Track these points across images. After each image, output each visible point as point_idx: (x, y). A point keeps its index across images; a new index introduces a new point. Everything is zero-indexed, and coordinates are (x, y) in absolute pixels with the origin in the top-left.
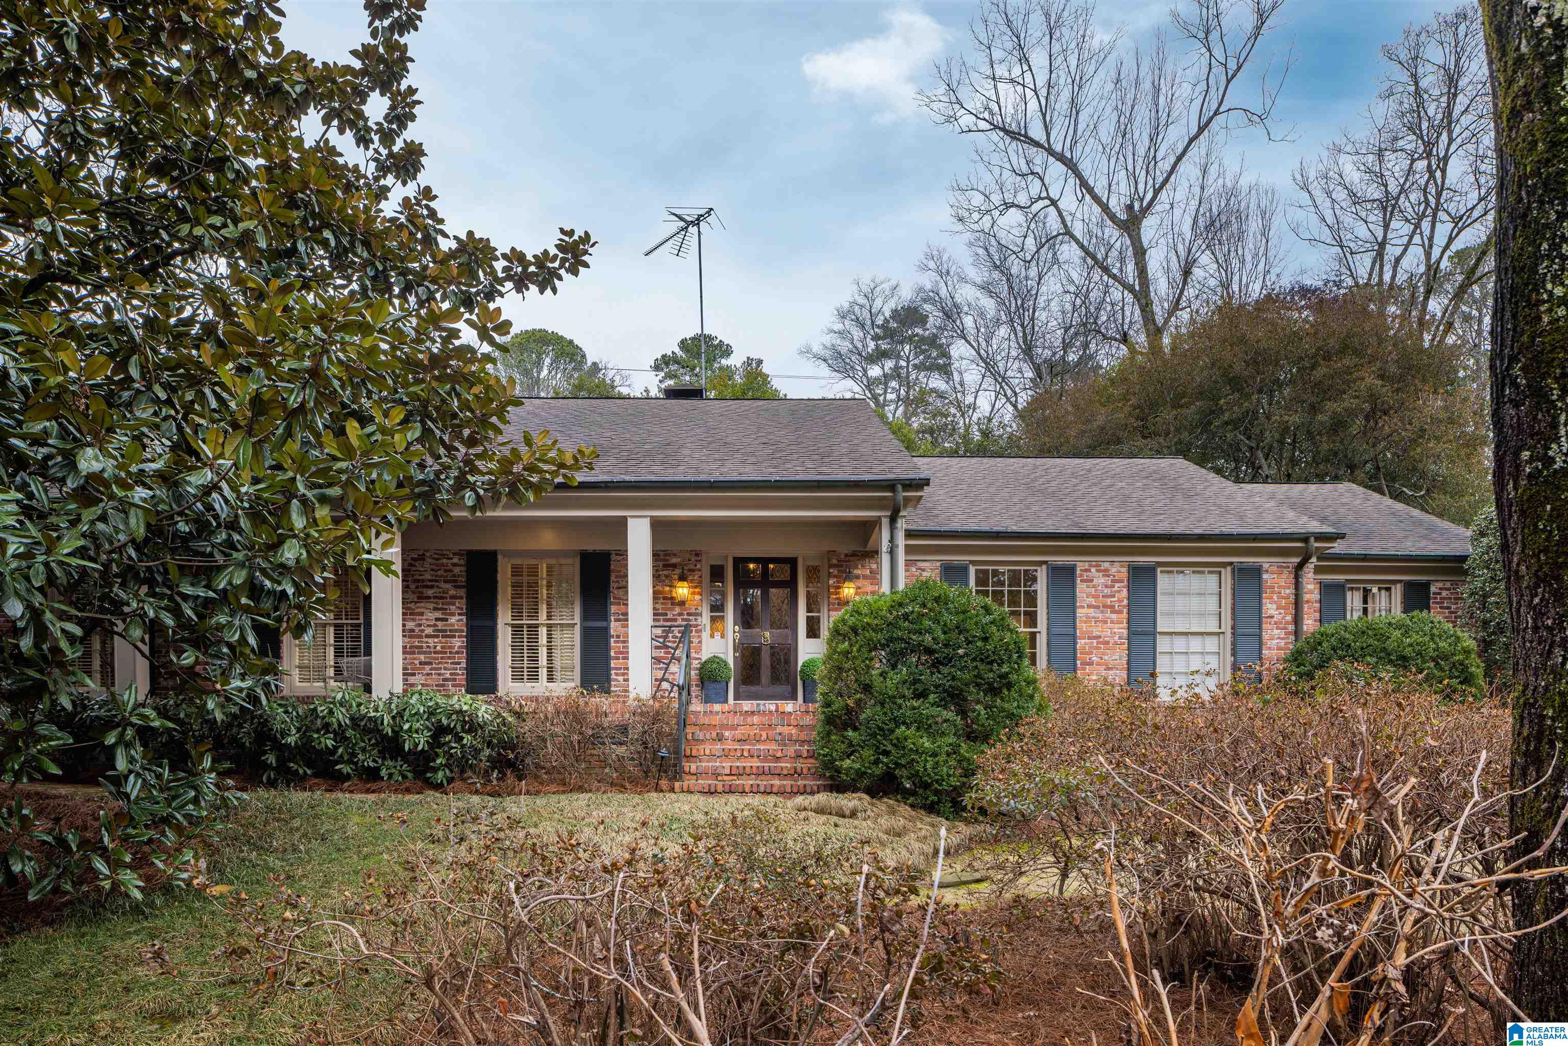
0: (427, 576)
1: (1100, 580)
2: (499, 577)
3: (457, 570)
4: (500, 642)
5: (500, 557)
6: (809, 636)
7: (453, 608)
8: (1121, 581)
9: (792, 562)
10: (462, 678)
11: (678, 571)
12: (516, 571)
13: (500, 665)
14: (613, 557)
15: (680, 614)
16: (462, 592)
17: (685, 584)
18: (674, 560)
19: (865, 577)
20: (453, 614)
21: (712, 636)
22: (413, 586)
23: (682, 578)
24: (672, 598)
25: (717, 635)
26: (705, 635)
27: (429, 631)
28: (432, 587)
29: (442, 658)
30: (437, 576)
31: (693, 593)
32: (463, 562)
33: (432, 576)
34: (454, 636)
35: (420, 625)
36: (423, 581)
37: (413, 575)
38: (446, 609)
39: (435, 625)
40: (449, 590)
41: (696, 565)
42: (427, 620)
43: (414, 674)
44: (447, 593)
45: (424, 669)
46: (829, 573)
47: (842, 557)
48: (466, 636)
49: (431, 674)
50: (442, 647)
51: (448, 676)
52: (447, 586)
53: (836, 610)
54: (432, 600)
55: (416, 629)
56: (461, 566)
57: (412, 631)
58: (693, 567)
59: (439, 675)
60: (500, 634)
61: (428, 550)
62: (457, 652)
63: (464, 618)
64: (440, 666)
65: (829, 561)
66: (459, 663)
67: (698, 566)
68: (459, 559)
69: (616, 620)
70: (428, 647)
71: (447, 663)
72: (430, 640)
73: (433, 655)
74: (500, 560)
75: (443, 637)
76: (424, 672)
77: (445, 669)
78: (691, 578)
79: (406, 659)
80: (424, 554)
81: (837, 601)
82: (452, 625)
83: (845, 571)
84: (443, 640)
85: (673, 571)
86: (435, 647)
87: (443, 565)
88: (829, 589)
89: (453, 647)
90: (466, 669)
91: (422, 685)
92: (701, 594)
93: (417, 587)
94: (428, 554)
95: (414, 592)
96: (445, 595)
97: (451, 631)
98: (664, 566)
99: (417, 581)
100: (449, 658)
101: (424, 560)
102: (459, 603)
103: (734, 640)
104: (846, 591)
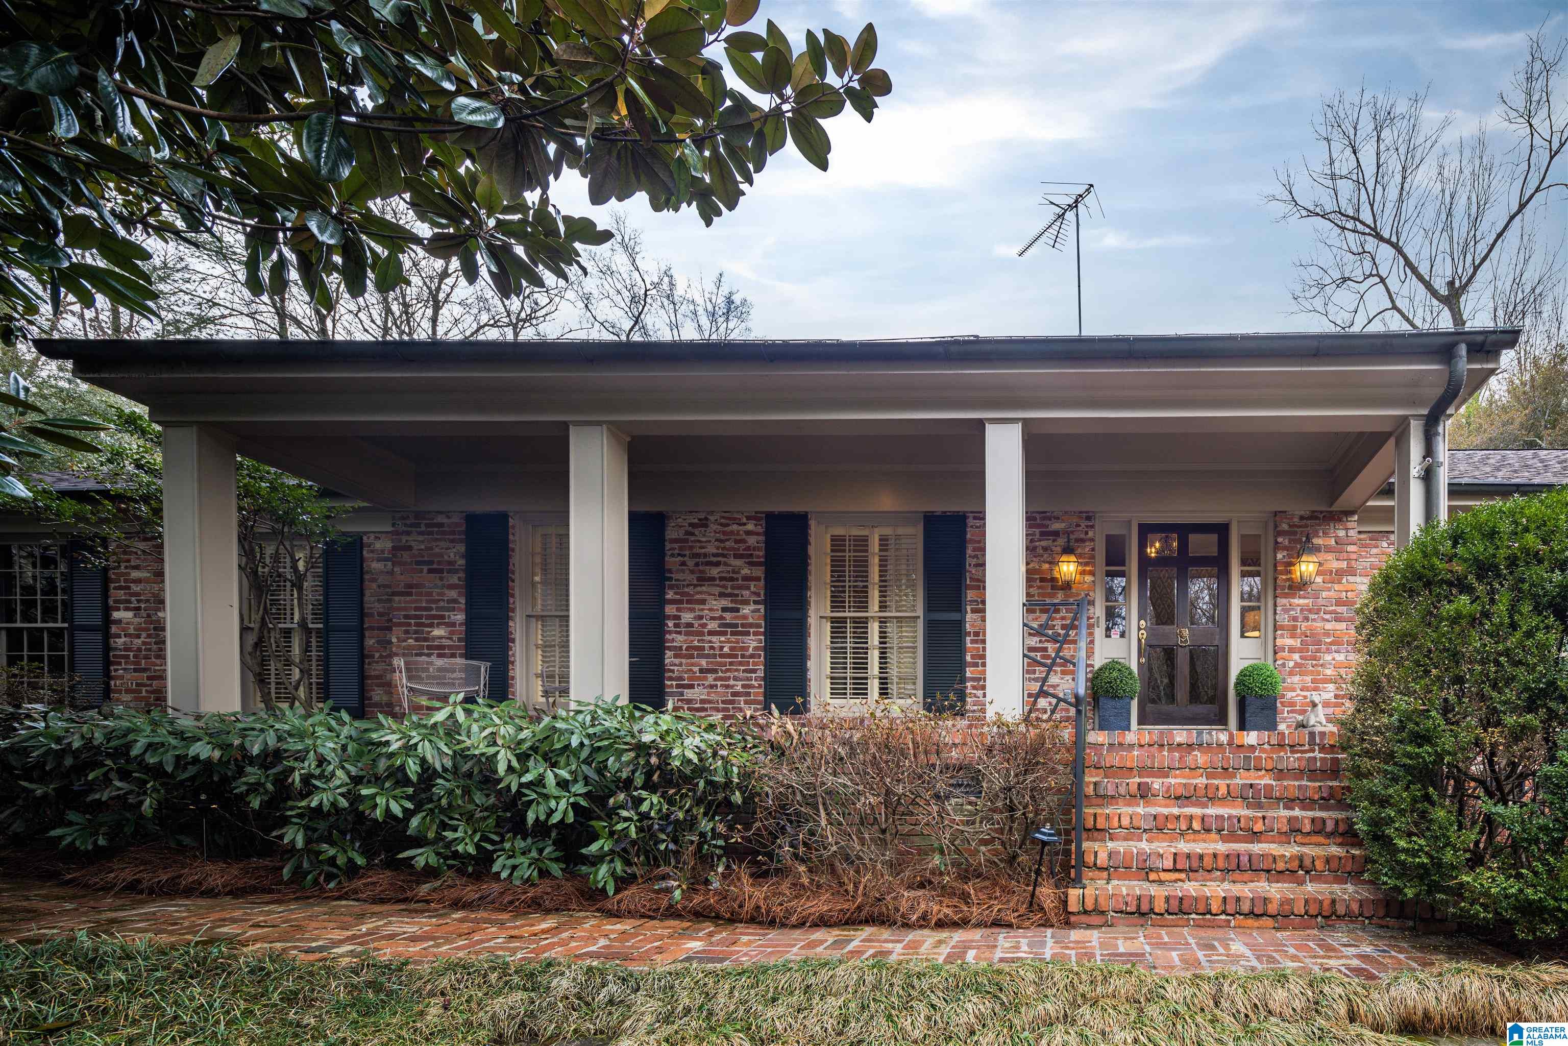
0: (711, 549)
2: (812, 550)
3: (752, 541)
4: (812, 643)
5: (812, 523)
6: (1245, 634)
7: (746, 593)
9: (1222, 530)
10: (758, 692)
11: (1061, 541)
12: (838, 543)
13: (812, 674)
14: (970, 522)
15: (1064, 602)
16: (759, 572)
17: (1073, 558)
18: (1056, 526)
19: (1329, 549)
20: (746, 602)
21: (1109, 634)
22: (691, 563)
23: (1068, 551)
24: (1053, 580)
25: (1116, 634)
26: (1099, 632)
27: (713, 625)
28: (718, 564)
29: (731, 664)
30: (723, 549)
31: (1083, 573)
32: (760, 529)
33: (718, 548)
34: (748, 633)
35: (701, 618)
36: (705, 555)
37: (691, 548)
38: (737, 595)
39: (721, 618)
40: (741, 568)
41: (1087, 533)
42: (710, 610)
43: (691, 687)
44: (738, 572)
45: (706, 679)
46: (1276, 543)
47: (1296, 520)
48: (764, 634)
49: (716, 686)
50: (731, 649)
51: (739, 688)
52: (738, 562)
53: (1286, 596)
54: (717, 582)
55: (696, 623)
56: (758, 534)
57: (690, 625)
58: (1082, 536)
59: (727, 687)
60: (813, 631)
61: (712, 513)
62: (752, 656)
63: (762, 607)
64: (728, 674)
65: (1276, 526)
66: (754, 671)
67: (1091, 534)
68: (756, 525)
69: (974, 611)
70: (712, 648)
71: (737, 670)
72: (714, 639)
73: (719, 660)
74: (813, 527)
75: (733, 634)
76: (707, 683)
77: (735, 679)
78: (1079, 551)
79: (681, 665)
80: (706, 519)
81: (1287, 584)
82: (745, 617)
83: (1300, 541)
84: (733, 638)
85: (1054, 541)
86: (721, 648)
87: (732, 533)
88: (1275, 566)
89: (746, 649)
90: (764, 679)
91: (703, 701)
92: (1092, 573)
93: (697, 564)
94: (712, 518)
95: (692, 572)
96: (735, 576)
97: (743, 625)
98: (1043, 534)
99: (697, 555)
100: (741, 664)
101: (706, 526)
102: (755, 586)
103: (1139, 640)
104: (1303, 567)
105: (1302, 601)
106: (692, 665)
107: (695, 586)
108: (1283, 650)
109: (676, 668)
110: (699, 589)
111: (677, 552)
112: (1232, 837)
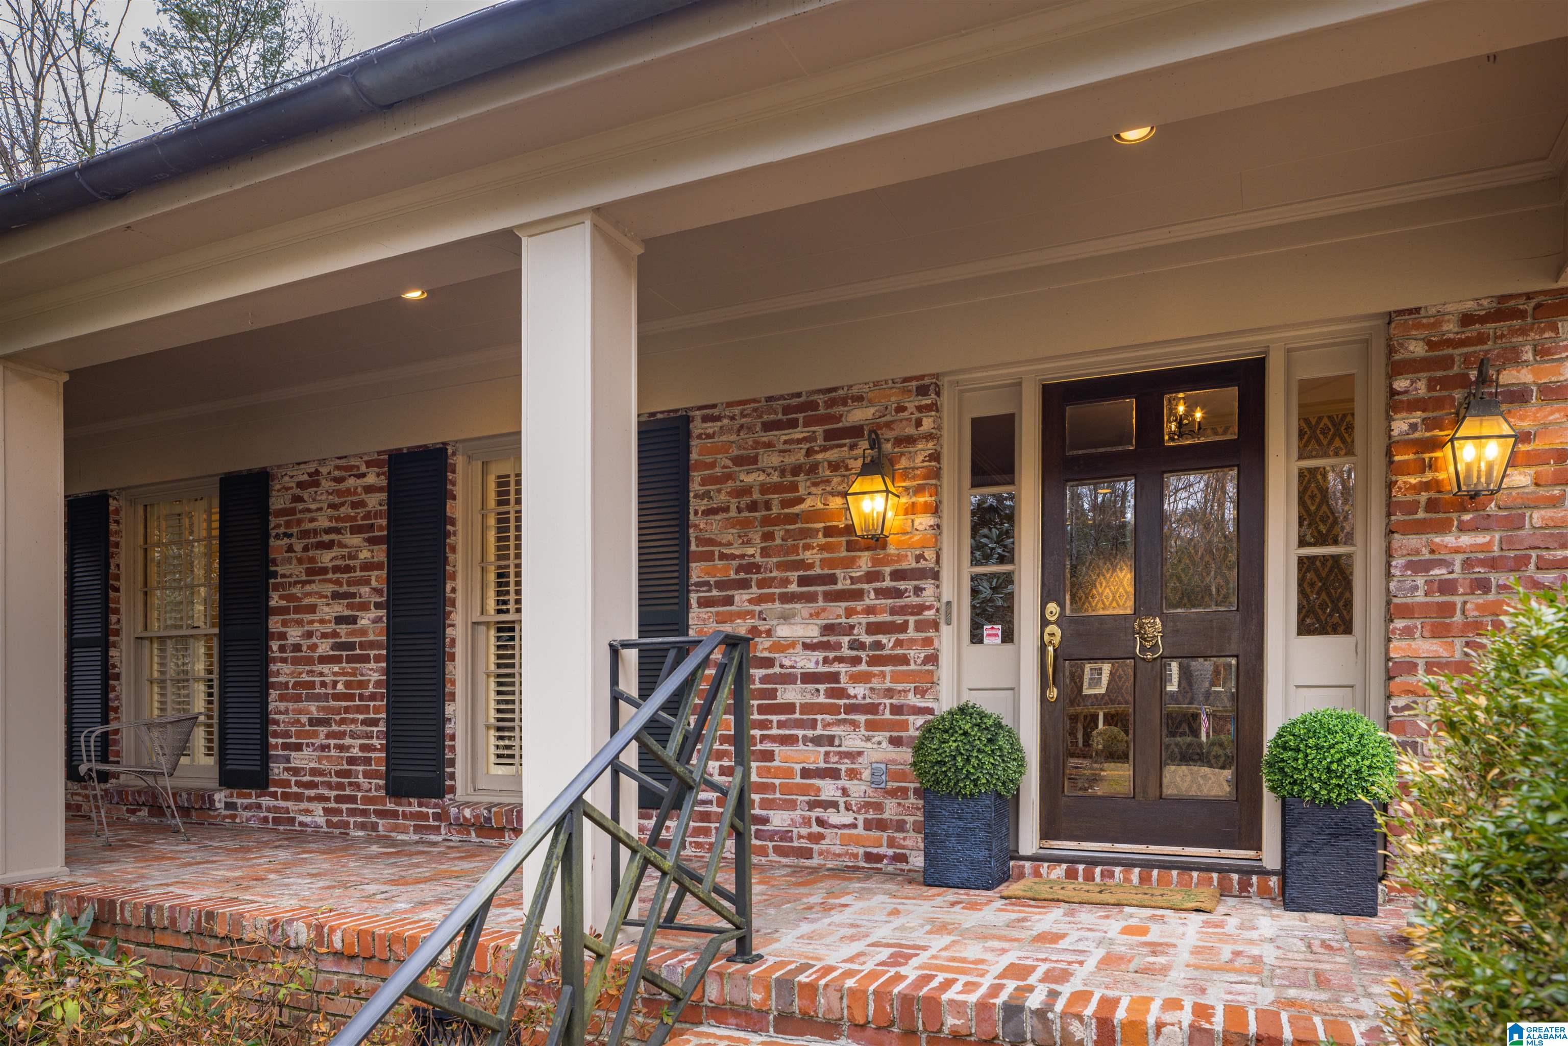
0: (323, 522)
2: (456, 509)
3: (373, 502)
4: (457, 671)
5: (459, 461)
7: (365, 590)
10: (379, 758)
11: (865, 447)
13: (458, 726)
14: (697, 427)
15: (871, 577)
16: (380, 554)
17: (877, 482)
18: (858, 415)
19: (1553, 393)
20: (364, 607)
21: (976, 638)
23: (872, 468)
25: (992, 635)
26: (950, 637)
27: (324, 648)
28: (329, 546)
29: (347, 710)
30: (338, 519)
31: (911, 510)
32: (383, 482)
33: (330, 519)
34: (365, 659)
35: (309, 635)
36: (315, 532)
37: (299, 522)
38: (353, 595)
39: (335, 634)
40: (359, 549)
41: (919, 423)
42: (322, 621)
43: (298, 747)
44: (355, 557)
45: (315, 735)
46: (1393, 393)
47: (1450, 328)
48: (388, 659)
49: (328, 746)
50: (348, 685)
51: (356, 752)
52: (355, 540)
53: (1420, 528)
54: (330, 576)
55: (305, 643)
56: (380, 489)
57: (297, 648)
58: (910, 430)
59: (341, 748)
60: (459, 650)
61: (322, 462)
62: (373, 697)
63: (383, 613)
64: (343, 728)
65: (1391, 350)
66: (374, 722)
67: (927, 424)
68: (378, 475)
69: (705, 603)
70: (323, 684)
71: (354, 721)
72: (326, 668)
73: (332, 703)
74: (459, 468)
75: (350, 660)
76: (317, 742)
77: (353, 735)
78: (904, 463)
79: (286, 712)
80: (317, 473)
81: (1424, 497)
82: (363, 632)
83: (1462, 381)
84: (348, 667)
85: (853, 447)
86: (335, 683)
87: (348, 492)
88: (1389, 454)
89: (363, 685)
90: (388, 735)
91: (314, 772)
92: (935, 510)
93: (306, 549)
94: (324, 470)
95: (300, 561)
96: (352, 563)
97: (362, 646)
98: (830, 435)
99: (305, 534)
100: (358, 710)
101: (317, 484)
102: (378, 579)
103: (1043, 648)
104: (1467, 452)
105: (1466, 540)
106: (300, 712)
107: (304, 583)
108: (1411, 667)
109: (281, 717)
110: (308, 588)
111: (282, 530)
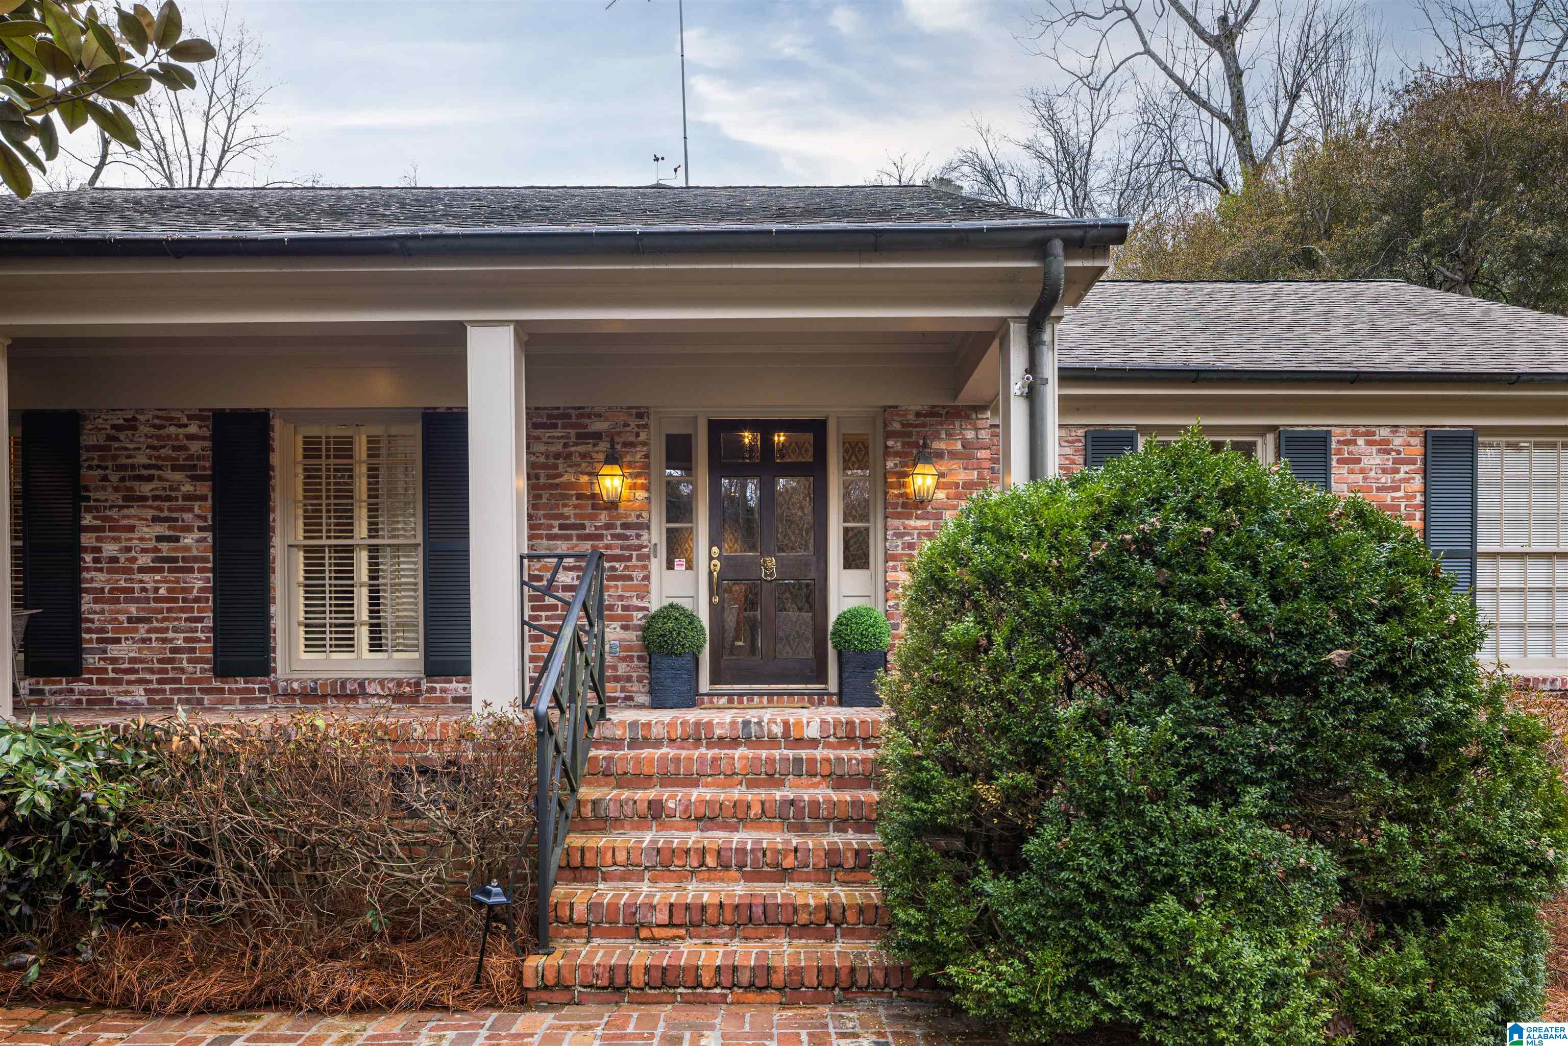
0: (142, 459)
1: (1373, 460)
2: (275, 459)
3: (195, 447)
4: (278, 580)
5: (277, 423)
6: (848, 565)
7: (188, 516)
8: (1413, 462)
9: (817, 429)
10: (205, 647)
11: (604, 446)
12: (312, 448)
13: (278, 622)
15: (608, 526)
16: (205, 488)
17: (618, 469)
18: (598, 426)
19: (953, 455)
20: (188, 529)
21: (670, 566)
22: (114, 478)
23: (612, 459)
24: (594, 496)
25: (680, 565)
26: (656, 565)
27: (145, 560)
28: (150, 478)
29: (169, 610)
30: (158, 458)
31: (633, 487)
32: (206, 433)
33: (150, 458)
34: (191, 570)
35: (128, 549)
36: (133, 467)
37: (115, 458)
38: (176, 520)
39: (156, 550)
40: (180, 484)
41: (638, 435)
42: (141, 539)
43: (117, 641)
44: (178, 490)
45: (136, 630)
46: (887, 447)
47: (911, 417)
48: (214, 570)
49: (150, 640)
50: (169, 590)
51: (180, 643)
52: (178, 476)
53: (899, 516)
54: (150, 503)
55: (122, 557)
56: (203, 438)
57: (114, 560)
58: (632, 439)
59: (164, 640)
60: (278, 565)
61: (141, 411)
62: (197, 600)
63: (209, 535)
64: (165, 624)
65: (886, 425)
66: (200, 620)
67: (643, 436)
68: (200, 427)
70: (144, 590)
71: (177, 619)
72: (146, 577)
73: (153, 605)
74: (277, 428)
75: (171, 570)
76: (137, 636)
77: (175, 630)
78: (628, 458)
79: (102, 612)
80: (134, 419)
81: (901, 501)
82: (187, 548)
83: (916, 445)
84: (171, 577)
85: (595, 445)
86: (156, 590)
87: (169, 437)
88: (885, 478)
89: (189, 590)
90: (214, 629)
91: (132, 660)
92: (647, 488)
93: (122, 479)
94: (142, 418)
95: (116, 489)
96: (173, 494)
97: (184, 559)
98: (579, 436)
99: (123, 467)
100: (182, 610)
101: (135, 428)
102: (200, 508)
103: (711, 573)
104: (919, 480)
105: (919, 523)
106: (118, 612)
107: (121, 508)
108: (895, 586)
109: (96, 617)
110: (126, 512)
111: (96, 462)
112: (756, 876)
